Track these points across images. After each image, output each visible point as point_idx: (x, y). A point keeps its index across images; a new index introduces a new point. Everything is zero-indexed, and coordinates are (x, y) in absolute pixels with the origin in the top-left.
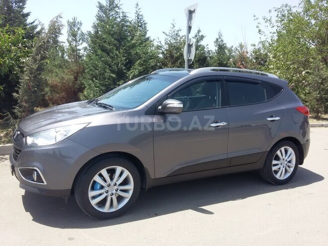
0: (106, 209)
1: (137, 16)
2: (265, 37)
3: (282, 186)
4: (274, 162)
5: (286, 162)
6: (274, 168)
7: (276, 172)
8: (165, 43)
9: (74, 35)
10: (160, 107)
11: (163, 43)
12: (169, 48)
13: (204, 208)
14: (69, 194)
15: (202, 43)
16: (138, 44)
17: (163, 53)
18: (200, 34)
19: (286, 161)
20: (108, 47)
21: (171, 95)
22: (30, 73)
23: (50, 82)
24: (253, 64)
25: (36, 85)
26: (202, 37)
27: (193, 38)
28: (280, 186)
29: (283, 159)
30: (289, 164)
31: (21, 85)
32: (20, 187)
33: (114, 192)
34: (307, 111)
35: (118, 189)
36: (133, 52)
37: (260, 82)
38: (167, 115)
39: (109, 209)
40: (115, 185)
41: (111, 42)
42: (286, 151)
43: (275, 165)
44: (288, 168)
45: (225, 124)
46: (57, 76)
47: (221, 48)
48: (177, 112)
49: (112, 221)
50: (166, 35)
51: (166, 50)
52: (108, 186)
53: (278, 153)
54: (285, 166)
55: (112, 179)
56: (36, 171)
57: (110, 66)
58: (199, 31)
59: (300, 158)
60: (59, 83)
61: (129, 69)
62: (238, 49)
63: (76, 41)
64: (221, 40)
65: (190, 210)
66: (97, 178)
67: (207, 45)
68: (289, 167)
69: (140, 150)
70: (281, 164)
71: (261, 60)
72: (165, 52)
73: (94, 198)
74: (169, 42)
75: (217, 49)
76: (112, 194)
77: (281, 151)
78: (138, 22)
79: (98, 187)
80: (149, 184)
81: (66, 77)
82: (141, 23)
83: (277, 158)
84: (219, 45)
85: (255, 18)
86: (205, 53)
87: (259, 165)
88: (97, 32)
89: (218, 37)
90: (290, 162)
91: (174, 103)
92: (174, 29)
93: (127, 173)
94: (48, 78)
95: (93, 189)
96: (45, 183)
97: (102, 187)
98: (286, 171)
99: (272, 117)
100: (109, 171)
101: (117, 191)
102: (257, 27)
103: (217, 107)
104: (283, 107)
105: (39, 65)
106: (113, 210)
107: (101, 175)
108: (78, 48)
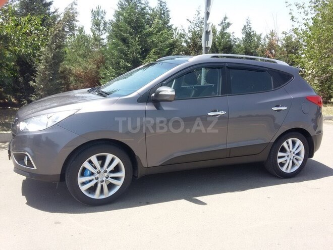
0: (97, 196)
1: (160, 4)
2: (299, 24)
3: (289, 180)
4: (280, 154)
5: (294, 155)
6: (279, 161)
7: (282, 164)
8: (189, 31)
9: (97, 24)
10: (153, 95)
11: (187, 31)
12: (193, 36)
13: (199, 198)
14: (59, 180)
15: (228, 30)
16: (155, 32)
17: (186, 41)
18: (227, 21)
19: (294, 153)
20: (125, 35)
21: (166, 82)
22: (46, 62)
23: (74, 71)
24: (283, 52)
25: (52, 73)
26: (229, 25)
27: (219, 25)
28: (285, 180)
29: (290, 151)
30: (297, 157)
31: (37, 74)
32: (14, 171)
33: (104, 179)
34: (321, 101)
35: (108, 176)
36: (149, 40)
37: (268, 69)
38: (161, 103)
39: (99, 196)
40: (106, 172)
41: (127, 30)
42: (294, 143)
43: (281, 157)
44: (295, 161)
45: (223, 113)
46: (80, 65)
47: (249, 36)
48: (170, 99)
49: (102, 207)
50: (191, 22)
51: (190, 38)
52: (98, 173)
53: (285, 144)
54: (292, 158)
55: (102, 166)
56: (27, 156)
57: (126, 55)
58: (225, 18)
59: (310, 151)
60: (82, 72)
61: (144, 58)
62: (269, 36)
63: (99, 30)
64: (249, 28)
65: (183, 200)
66: (86, 164)
67: (233, 33)
68: (297, 160)
69: (133, 140)
70: (288, 156)
71: (291, 48)
72: (189, 41)
73: (84, 184)
74: (193, 30)
75: (244, 36)
76: (102, 181)
77: (287, 143)
78: (161, 10)
79: (88, 173)
80: (140, 173)
81: (89, 67)
82: (164, 11)
83: (283, 150)
84: (247, 33)
85: (288, 4)
86: (230, 41)
87: (262, 157)
88: (118, 21)
89: (246, 24)
90: (298, 154)
91: (167, 91)
92: (199, 16)
93: (117, 161)
94: (72, 68)
95: (83, 175)
96: (35, 168)
97: (92, 174)
98: (293, 164)
99: (278, 106)
100: (99, 158)
101: (107, 177)
102: (290, 13)
103: (217, 95)
104: (292, 97)
105: (54, 54)
106: (103, 197)
107: (90, 162)
108: (101, 37)
